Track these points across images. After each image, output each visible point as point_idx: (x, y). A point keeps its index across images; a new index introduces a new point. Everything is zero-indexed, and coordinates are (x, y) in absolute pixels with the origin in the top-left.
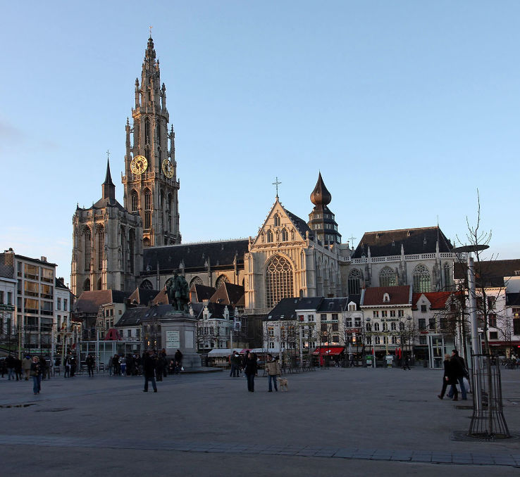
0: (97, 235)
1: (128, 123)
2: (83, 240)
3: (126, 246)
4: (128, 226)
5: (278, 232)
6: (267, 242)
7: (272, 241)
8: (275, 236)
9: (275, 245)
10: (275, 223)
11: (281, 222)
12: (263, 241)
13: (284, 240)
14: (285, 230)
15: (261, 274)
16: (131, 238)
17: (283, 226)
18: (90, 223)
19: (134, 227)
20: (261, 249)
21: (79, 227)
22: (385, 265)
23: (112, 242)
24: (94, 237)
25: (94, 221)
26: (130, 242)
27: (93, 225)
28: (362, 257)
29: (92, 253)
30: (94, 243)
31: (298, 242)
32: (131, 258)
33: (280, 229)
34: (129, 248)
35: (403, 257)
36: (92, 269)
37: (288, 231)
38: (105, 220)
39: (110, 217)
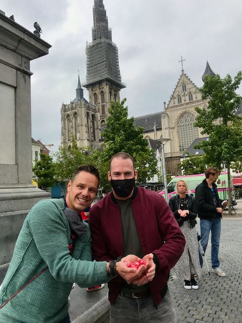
0: (74, 118)
2: (66, 123)
3: (90, 124)
4: (91, 113)
5: (184, 95)
6: (177, 104)
7: (181, 103)
8: (183, 99)
9: (182, 105)
10: (182, 90)
11: (187, 87)
12: (174, 103)
13: (190, 100)
14: (190, 93)
15: (174, 128)
16: (93, 119)
17: (188, 91)
18: (69, 112)
19: (95, 113)
20: (173, 109)
21: (64, 115)
23: (82, 122)
24: (72, 120)
25: (72, 110)
26: (92, 122)
27: (71, 112)
29: (72, 129)
30: (72, 124)
31: (200, 100)
32: (94, 131)
33: (186, 93)
34: (92, 125)
36: (71, 139)
37: (193, 94)
38: (77, 109)
39: (80, 106)
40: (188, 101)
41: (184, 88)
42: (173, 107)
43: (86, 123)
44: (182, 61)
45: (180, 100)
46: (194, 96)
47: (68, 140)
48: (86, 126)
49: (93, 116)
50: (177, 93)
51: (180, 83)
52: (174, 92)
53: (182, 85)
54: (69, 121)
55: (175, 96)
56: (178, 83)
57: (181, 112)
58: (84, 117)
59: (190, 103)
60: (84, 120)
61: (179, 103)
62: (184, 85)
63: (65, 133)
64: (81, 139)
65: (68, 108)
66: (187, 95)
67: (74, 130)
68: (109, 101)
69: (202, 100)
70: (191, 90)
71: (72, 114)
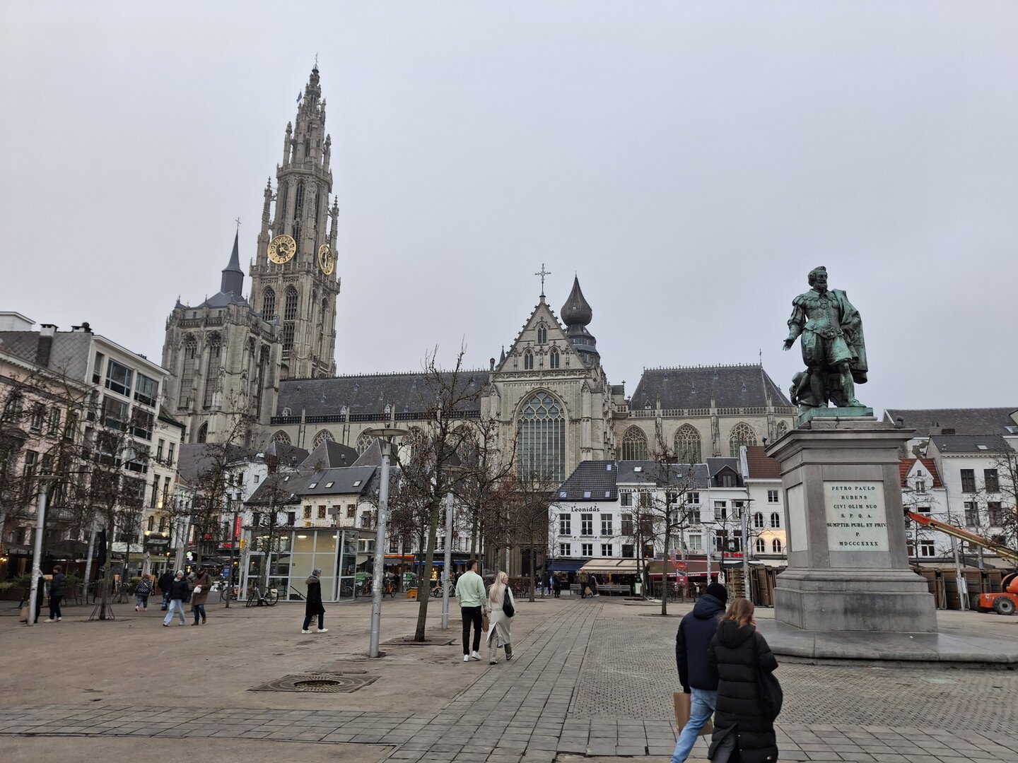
0: (207, 350)
1: (269, 186)
2: (181, 355)
3: (253, 372)
4: (260, 341)
5: (541, 352)
6: (521, 368)
7: (531, 367)
8: (537, 359)
9: (534, 373)
10: (536, 339)
11: (549, 337)
12: (516, 366)
13: (552, 365)
14: (555, 350)
15: (509, 423)
16: (262, 360)
17: (551, 343)
18: (196, 329)
19: (268, 344)
20: (512, 379)
21: (178, 335)
22: (683, 422)
23: (233, 363)
24: (201, 352)
25: (205, 327)
26: (260, 366)
27: (202, 332)
28: (646, 408)
29: (196, 378)
30: (200, 363)
31: (576, 370)
32: (259, 392)
33: (546, 348)
34: (257, 376)
35: (713, 410)
36: (191, 406)
37: (560, 353)
38: (225, 325)
39: (235, 321)
40: (547, 367)
41: (542, 337)
42: (511, 374)
43: (246, 367)
44: (543, 274)
45: (529, 361)
46: (563, 358)
47: (179, 409)
48: (244, 377)
49: (265, 350)
50: (524, 345)
51: (533, 324)
52: (517, 341)
53: (537, 329)
54: (192, 353)
55: (520, 347)
56: (529, 321)
57: (528, 388)
58: (242, 352)
59: (553, 371)
60: (241, 359)
61: (526, 368)
62: (542, 329)
63: (172, 387)
64: (223, 410)
65: (192, 317)
66: (547, 352)
67: (203, 381)
68: (310, 316)
69: (579, 370)
70: (558, 343)
71: (205, 337)
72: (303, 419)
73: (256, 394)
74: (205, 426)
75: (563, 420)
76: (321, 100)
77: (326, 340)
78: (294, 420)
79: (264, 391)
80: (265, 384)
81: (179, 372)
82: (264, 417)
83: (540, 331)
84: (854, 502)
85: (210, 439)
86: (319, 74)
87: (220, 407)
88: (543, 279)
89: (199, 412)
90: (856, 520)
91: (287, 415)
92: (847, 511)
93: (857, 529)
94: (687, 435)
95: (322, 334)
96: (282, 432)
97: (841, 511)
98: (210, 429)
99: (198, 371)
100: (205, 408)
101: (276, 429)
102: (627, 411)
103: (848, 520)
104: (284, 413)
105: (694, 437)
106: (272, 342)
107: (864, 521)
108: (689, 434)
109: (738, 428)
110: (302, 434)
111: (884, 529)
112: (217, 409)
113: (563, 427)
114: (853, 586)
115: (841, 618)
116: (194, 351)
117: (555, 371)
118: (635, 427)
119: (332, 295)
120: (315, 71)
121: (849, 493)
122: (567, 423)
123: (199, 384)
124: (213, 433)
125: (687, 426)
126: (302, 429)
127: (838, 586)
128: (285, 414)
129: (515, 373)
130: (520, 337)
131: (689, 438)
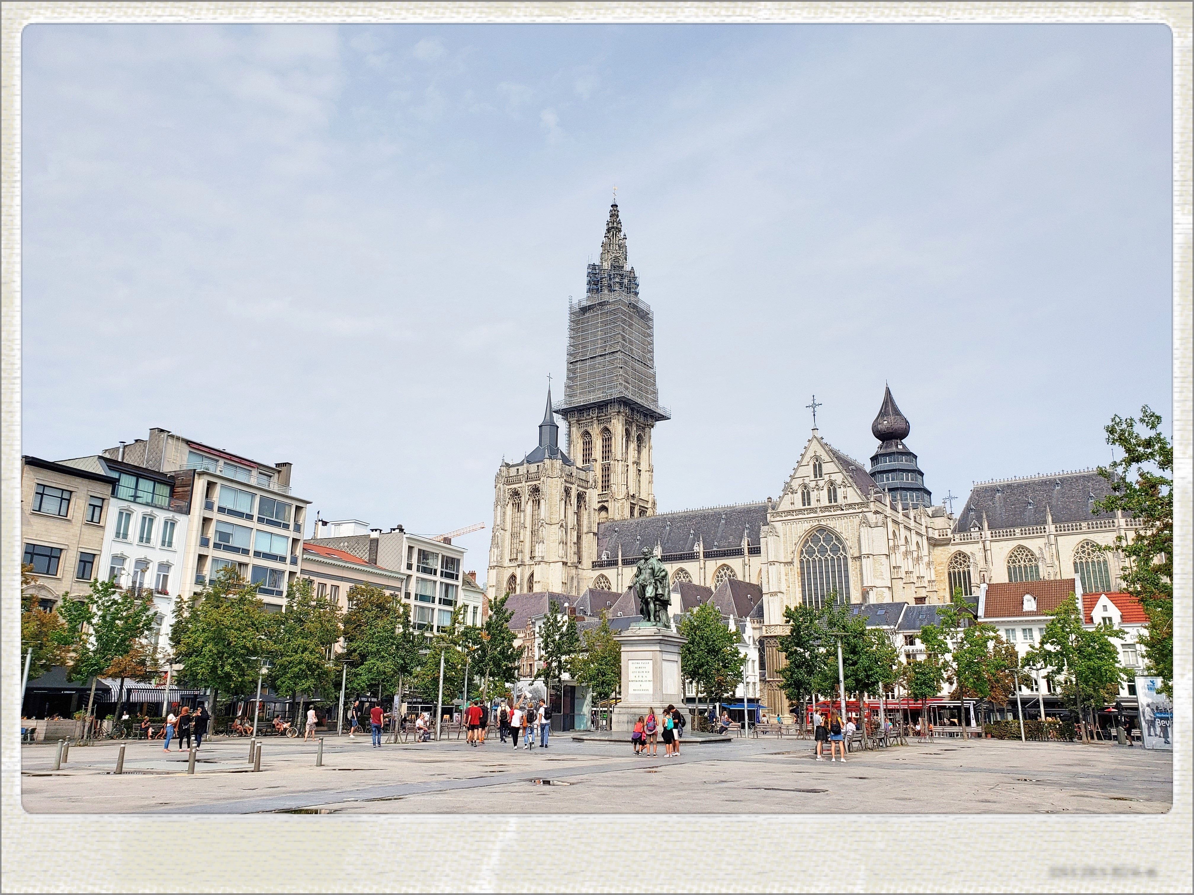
0: (530, 503)
2: (509, 512)
3: (572, 520)
4: (575, 489)
5: (818, 488)
6: (799, 505)
7: (809, 504)
8: (814, 495)
9: (813, 510)
10: (811, 474)
11: (824, 471)
12: (793, 504)
13: (830, 502)
14: (832, 484)
15: (791, 563)
16: (579, 507)
17: (827, 478)
18: (520, 485)
19: (584, 490)
20: (789, 517)
21: (504, 491)
22: (1016, 543)
23: (551, 513)
24: (525, 506)
25: (526, 482)
26: (578, 514)
27: (524, 488)
28: (972, 530)
29: (522, 531)
30: (525, 516)
31: (855, 504)
32: (579, 538)
33: (821, 483)
34: (576, 523)
35: (1051, 528)
36: (519, 558)
37: (837, 487)
38: (542, 479)
39: (550, 473)
40: (825, 502)
41: (818, 471)
42: (790, 512)
43: (563, 517)
44: (814, 406)
45: (806, 498)
46: (840, 492)
47: (510, 560)
48: (562, 526)
49: (581, 497)
50: (800, 481)
51: (807, 459)
52: (792, 477)
53: (812, 463)
54: (518, 506)
55: (796, 484)
56: (803, 455)
57: (807, 526)
58: (558, 502)
59: (830, 507)
60: (558, 509)
61: (804, 505)
62: (817, 463)
63: (503, 541)
64: (545, 560)
65: (515, 474)
66: (823, 487)
67: (528, 532)
68: (624, 456)
69: (858, 504)
70: (834, 476)
71: (527, 491)
72: (620, 562)
73: (575, 540)
74: (532, 575)
75: (845, 558)
76: (622, 234)
77: (645, 475)
78: (613, 563)
79: (584, 537)
80: (585, 529)
81: (508, 526)
82: (587, 562)
83: (815, 466)
84: (641, 670)
85: (537, 589)
86: (619, 208)
87: (543, 557)
88: (814, 411)
89: (527, 563)
90: (641, 679)
91: (606, 559)
92: (637, 675)
93: (641, 683)
94: (1022, 558)
95: (640, 471)
96: (603, 576)
97: (635, 674)
98: (535, 579)
99: (524, 524)
100: (532, 558)
101: (597, 573)
102: (950, 536)
103: (637, 679)
104: (603, 556)
105: (1030, 560)
106: (587, 488)
107: (644, 679)
108: (1024, 557)
109: (1083, 547)
110: (620, 577)
111: (652, 683)
112: (540, 559)
113: (846, 565)
114: (632, 710)
115: (626, 725)
116: (519, 505)
117: (833, 507)
118: (960, 553)
119: (647, 429)
120: (614, 206)
121: (638, 666)
122: (850, 560)
123: (524, 536)
124: (539, 582)
125: (1020, 547)
126: (620, 572)
127: (627, 710)
128: (604, 558)
129: (793, 511)
130: (795, 473)
131: (1025, 561)
